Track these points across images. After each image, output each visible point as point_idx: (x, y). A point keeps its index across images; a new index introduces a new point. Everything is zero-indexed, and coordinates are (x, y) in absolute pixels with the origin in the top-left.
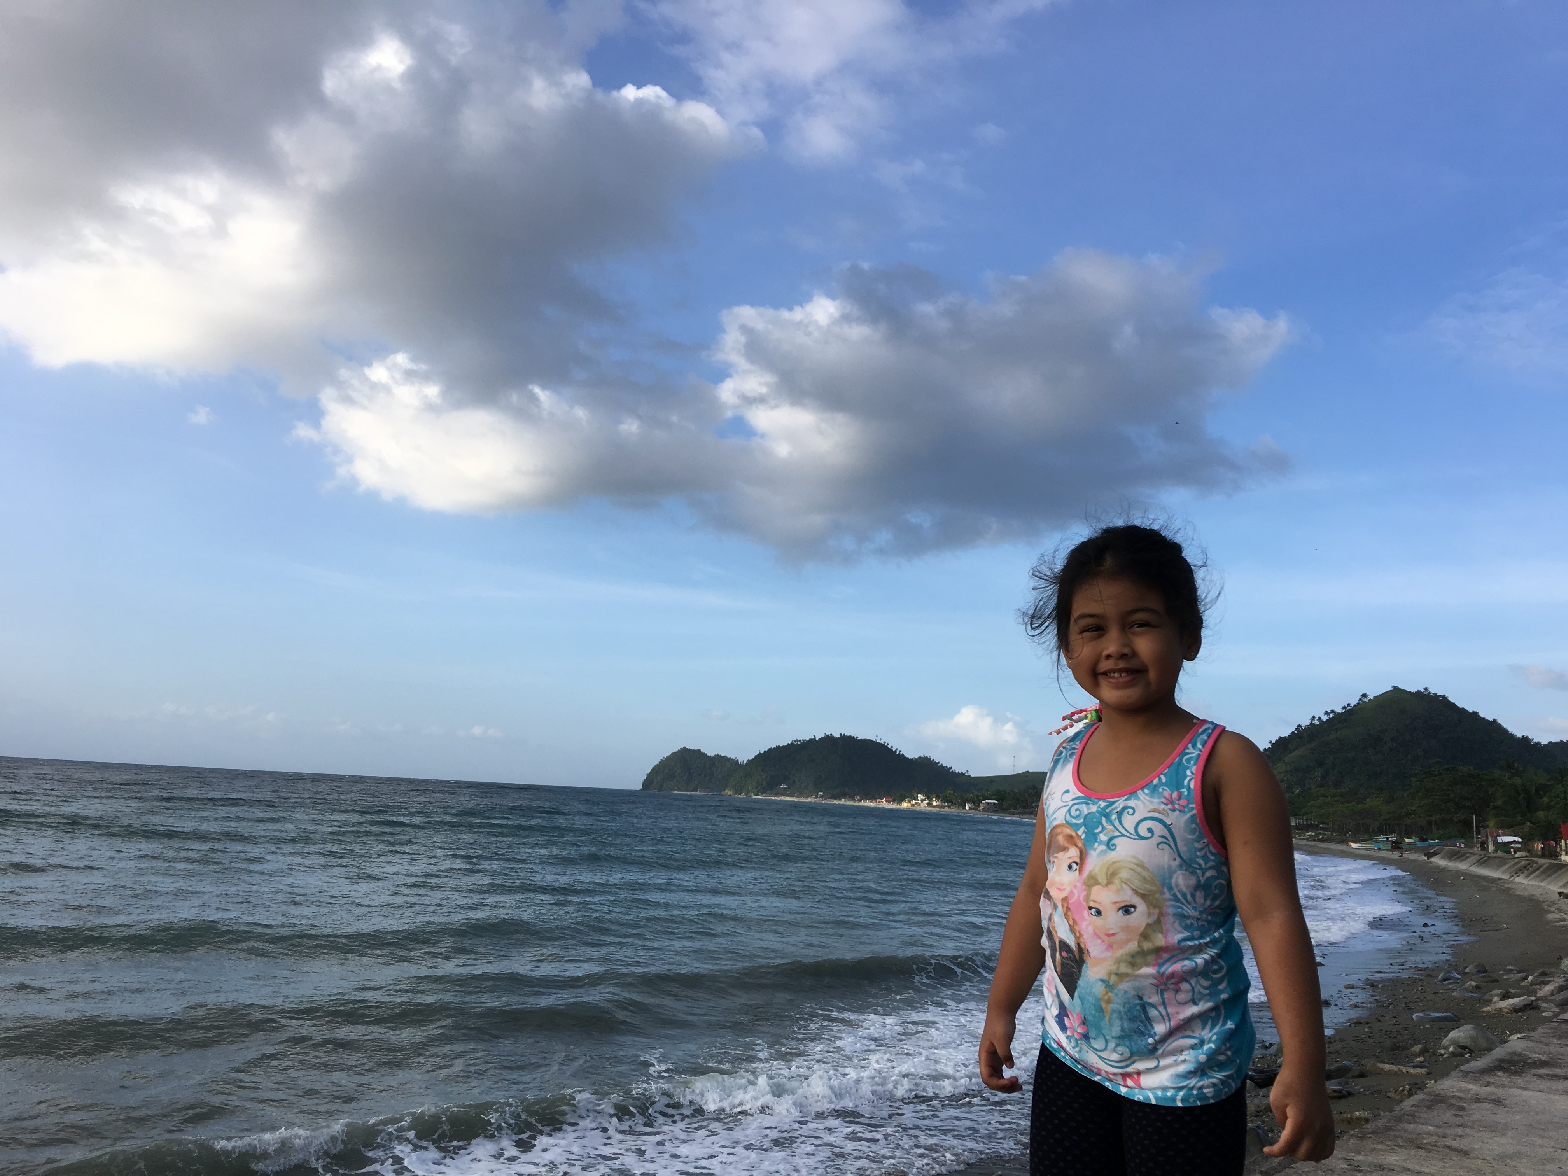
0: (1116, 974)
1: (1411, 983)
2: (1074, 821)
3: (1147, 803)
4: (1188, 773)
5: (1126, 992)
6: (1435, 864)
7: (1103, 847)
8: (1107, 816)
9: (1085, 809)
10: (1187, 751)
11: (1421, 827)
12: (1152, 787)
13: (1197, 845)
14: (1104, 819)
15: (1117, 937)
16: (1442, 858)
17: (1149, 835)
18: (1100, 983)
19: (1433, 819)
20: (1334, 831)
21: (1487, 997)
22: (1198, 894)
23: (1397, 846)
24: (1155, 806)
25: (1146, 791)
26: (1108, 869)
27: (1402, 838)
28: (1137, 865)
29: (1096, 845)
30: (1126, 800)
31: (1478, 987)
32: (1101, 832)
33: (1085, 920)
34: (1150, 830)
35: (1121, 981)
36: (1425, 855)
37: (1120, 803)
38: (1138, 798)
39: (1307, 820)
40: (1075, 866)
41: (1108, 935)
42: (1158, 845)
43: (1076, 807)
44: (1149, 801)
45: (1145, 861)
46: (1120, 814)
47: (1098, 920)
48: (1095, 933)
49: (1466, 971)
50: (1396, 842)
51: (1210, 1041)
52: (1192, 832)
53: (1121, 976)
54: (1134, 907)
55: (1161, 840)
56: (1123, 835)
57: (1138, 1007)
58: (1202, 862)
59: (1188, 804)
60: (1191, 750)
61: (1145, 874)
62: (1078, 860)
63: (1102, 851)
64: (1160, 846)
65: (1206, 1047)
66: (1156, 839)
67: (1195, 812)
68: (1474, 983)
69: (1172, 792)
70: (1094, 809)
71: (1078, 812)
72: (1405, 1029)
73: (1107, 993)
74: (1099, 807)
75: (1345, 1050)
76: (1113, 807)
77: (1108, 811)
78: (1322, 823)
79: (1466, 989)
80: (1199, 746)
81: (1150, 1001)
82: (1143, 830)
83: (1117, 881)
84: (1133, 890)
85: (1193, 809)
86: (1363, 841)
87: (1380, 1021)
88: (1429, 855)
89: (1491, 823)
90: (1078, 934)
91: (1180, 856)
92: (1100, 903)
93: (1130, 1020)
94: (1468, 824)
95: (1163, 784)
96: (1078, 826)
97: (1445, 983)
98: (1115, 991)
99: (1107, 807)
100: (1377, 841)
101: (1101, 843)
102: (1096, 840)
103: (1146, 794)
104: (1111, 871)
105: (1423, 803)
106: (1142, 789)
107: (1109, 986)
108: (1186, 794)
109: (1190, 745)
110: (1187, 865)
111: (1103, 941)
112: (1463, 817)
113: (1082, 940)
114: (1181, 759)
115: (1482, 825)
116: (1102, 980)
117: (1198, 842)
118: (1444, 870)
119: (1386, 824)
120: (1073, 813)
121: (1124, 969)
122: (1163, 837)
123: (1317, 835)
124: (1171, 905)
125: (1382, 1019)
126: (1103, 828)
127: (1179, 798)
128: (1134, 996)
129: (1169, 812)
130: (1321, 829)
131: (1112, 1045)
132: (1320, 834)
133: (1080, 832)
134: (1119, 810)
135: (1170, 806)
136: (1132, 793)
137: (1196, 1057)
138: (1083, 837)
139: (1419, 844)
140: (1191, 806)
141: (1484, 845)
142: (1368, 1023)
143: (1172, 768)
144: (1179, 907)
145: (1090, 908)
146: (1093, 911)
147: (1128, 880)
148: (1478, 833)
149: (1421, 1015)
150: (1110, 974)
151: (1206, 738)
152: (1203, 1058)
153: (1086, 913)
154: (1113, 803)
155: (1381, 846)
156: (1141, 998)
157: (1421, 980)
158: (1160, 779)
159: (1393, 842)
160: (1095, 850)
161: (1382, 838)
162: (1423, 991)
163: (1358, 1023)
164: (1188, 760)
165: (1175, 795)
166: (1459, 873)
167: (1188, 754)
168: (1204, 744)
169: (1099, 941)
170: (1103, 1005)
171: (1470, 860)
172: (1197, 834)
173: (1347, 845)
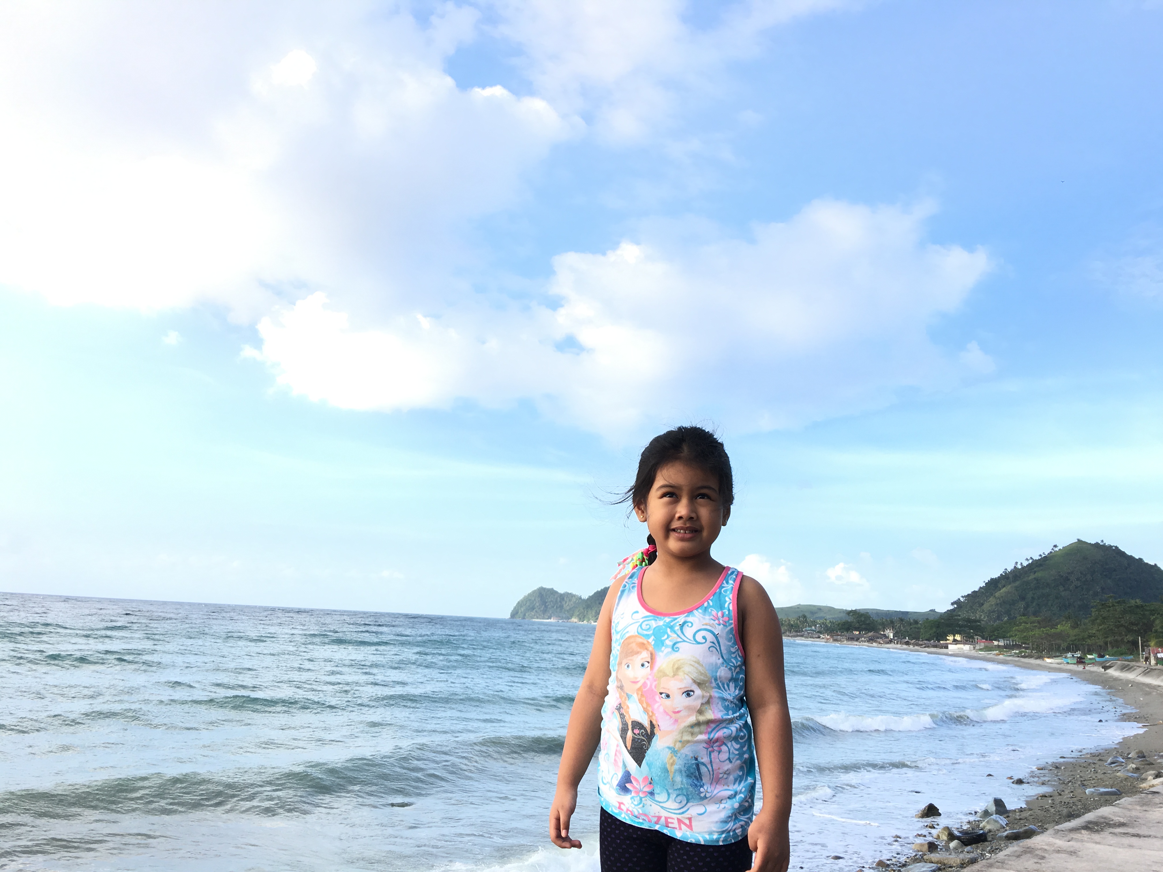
0: (680, 741)
1: (1086, 766)
2: (645, 633)
3: (701, 619)
4: (727, 599)
5: (686, 755)
6: (1109, 675)
7: (670, 650)
8: (672, 628)
9: (654, 624)
10: (723, 585)
11: (1100, 646)
12: (704, 608)
13: (733, 650)
14: (669, 630)
15: (682, 714)
16: (1116, 670)
17: (704, 641)
18: (667, 750)
19: (1109, 639)
20: (1033, 649)
21: (1143, 776)
22: (731, 684)
23: (1081, 661)
24: (707, 621)
25: (700, 610)
26: (674, 665)
27: (1085, 654)
28: (695, 662)
29: (663, 648)
30: (686, 616)
31: (1137, 769)
32: (666, 639)
33: (657, 702)
34: (704, 638)
35: (683, 747)
36: (1103, 668)
37: (681, 619)
38: (694, 616)
39: (1013, 641)
40: (646, 664)
41: (675, 713)
42: (709, 648)
43: (646, 623)
44: (702, 617)
45: (701, 659)
46: (682, 626)
47: (667, 702)
48: (665, 712)
49: (1129, 756)
50: (1080, 658)
51: (741, 792)
52: (729, 640)
53: (685, 743)
54: (693, 691)
55: (712, 644)
56: (684, 641)
57: (694, 766)
58: (734, 661)
59: (729, 620)
60: (725, 585)
61: (700, 668)
62: (649, 660)
63: (668, 652)
64: (711, 649)
65: (737, 797)
66: (708, 644)
67: (733, 626)
68: (1134, 766)
69: (718, 612)
70: (661, 623)
71: (648, 626)
72: (1080, 801)
73: (672, 757)
74: (665, 622)
75: (1032, 817)
76: (676, 621)
77: (672, 624)
78: (1025, 643)
79: (1128, 771)
80: (731, 582)
81: (702, 761)
82: (699, 638)
83: (681, 673)
84: (693, 679)
85: (731, 624)
86: (1055, 657)
87: (1060, 795)
88: (1106, 668)
89: (1152, 643)
90: (650, 714)
91: (722, 657)
92: (669, 689)
93: (688, 776)
94: (1135, 644)
95: (711, 607)
96: (648, 636)
97: (1113, 765)
98: (679, 755)
99: (672, 621)
100: (1066, 657)
101: (667, 646)
102: (663, 645)
103: (699, 612)
104: (676, 666)
105: (1100, 627)
106: (697, 609)
107: (674, 751)
108: (727, 613)
109: (724, 582)
110: (726, 661)
111: (671, 717)
112: (1131, 639)
113: (654, 718)
114: (721, 590)
115: (1145, 645)
116: (669, 748)
117: (733, 647)
118: (1116, 679)
119: (1072, 644)
120: (644, 626)
121: (687, 737)
122: (713, 643)
123: (1021, 652)
124: (716, 691)
125: (1062, 793)
126: (668, 636)
127: (723, 616)
128: (692, 757)
129: (716, 625)
130: (1024, 648)
131: (673, 796)
132: (1023, 652)
133: (650, 640)
134: (681, 623)
135: (717, 622)
136: (690, 611)
137: (732, 805)
138: (653, 643)
139: (1098, 659)
140: (730, 622)
141: (1147, 659)
142: (1051, 797)
143: (715, 596)
144: (721, 693)
145: (661, 694)
146: (663, 695)
147: (689, 672)
148: (1143, 650)
149: (1092, 790)
150: (676, 742)
151: (735, 577)
152: (736, 805)
153: (657, 698)
154: (676, 619)
155: (1069, 661)
156: (696, 759)
157: (1094, 763)
158: (708, 603)
159: (1078, 658)
160: (663, 652)
161: (1069, 655)
162: (1096, 772)
163: (1044, 796)
164: (726, 591)
165: (720, 614)
166: (1128, 681)
167: (725, 587)
168: (734, 581)
169: (668, 717)
170: (668, 766)
171: (1135, 672)
172: (733, 641)
173: (1043, 660)
